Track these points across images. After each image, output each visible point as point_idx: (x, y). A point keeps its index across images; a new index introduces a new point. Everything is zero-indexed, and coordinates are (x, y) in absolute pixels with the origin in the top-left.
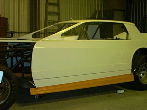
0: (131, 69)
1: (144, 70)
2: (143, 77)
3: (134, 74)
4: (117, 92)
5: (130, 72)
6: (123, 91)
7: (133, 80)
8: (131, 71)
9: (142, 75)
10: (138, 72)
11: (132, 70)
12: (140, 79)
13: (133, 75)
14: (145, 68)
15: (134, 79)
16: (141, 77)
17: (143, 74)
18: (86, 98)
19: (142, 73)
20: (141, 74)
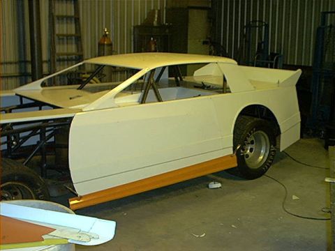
0: (232, 145)
1: (252, 142)
2: (251, 155)
3: (237, 155)
4: (208, 187)
5: (231, 152)
6: (219, 185)
7: (236, 165)
8: (232, 149)
9: (248, 151)
10: (243, 150)
11: (234, 148)
12: (246, 159)
13: (235, 157)
14: (255, 138)
15: (238, 163)
16: (247, 156)
17: (251, 150)
18: (158, 203)
19: (249, 148)
20: (247, 149)
